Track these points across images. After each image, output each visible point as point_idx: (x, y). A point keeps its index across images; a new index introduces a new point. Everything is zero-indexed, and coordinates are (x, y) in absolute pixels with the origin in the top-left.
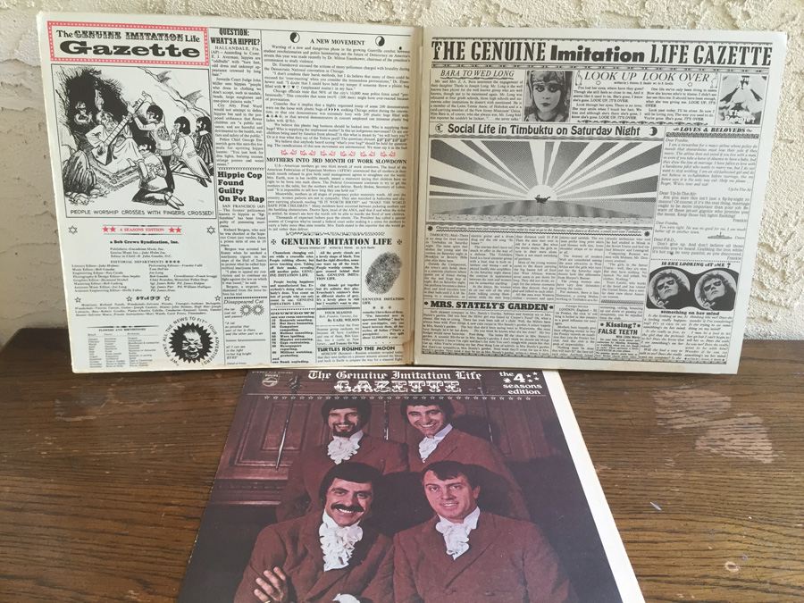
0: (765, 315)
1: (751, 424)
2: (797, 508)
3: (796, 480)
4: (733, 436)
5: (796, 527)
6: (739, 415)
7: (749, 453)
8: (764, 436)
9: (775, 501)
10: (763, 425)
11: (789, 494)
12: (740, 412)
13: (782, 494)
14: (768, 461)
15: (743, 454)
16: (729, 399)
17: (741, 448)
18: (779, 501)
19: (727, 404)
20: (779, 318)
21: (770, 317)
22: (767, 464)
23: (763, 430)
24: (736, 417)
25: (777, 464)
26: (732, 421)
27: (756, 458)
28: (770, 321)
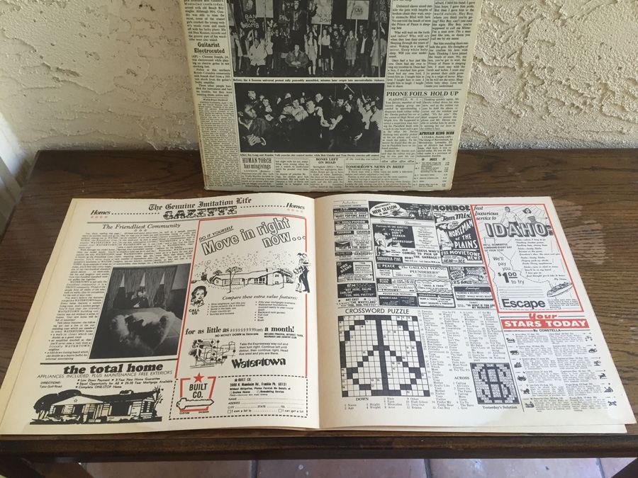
0: (619, 129)
1: (593, 230)
2: (613, 301)
3: (618, 278)
4: (579, 242)
5: (611, 317)
6: (586, 222)
7: (587, 256)
8: (601, 241)
9: (600, 296)
10: (602, 231)
11: (610, 290)
12: (587, 220)
13: (605, 290)
14: (600, 263)
15: (583, 257)
16: (580, 207)
17: (582, 252)
18: (603, 296)
19: (579, 212)
20: (632, 131)
21: (625, 131)
22: (600, 265)
23: (602, 235)
24: (584, 224)
25: (606, 266)
26: (579, 228)
27: (593, 260)
28: (624, 134)
